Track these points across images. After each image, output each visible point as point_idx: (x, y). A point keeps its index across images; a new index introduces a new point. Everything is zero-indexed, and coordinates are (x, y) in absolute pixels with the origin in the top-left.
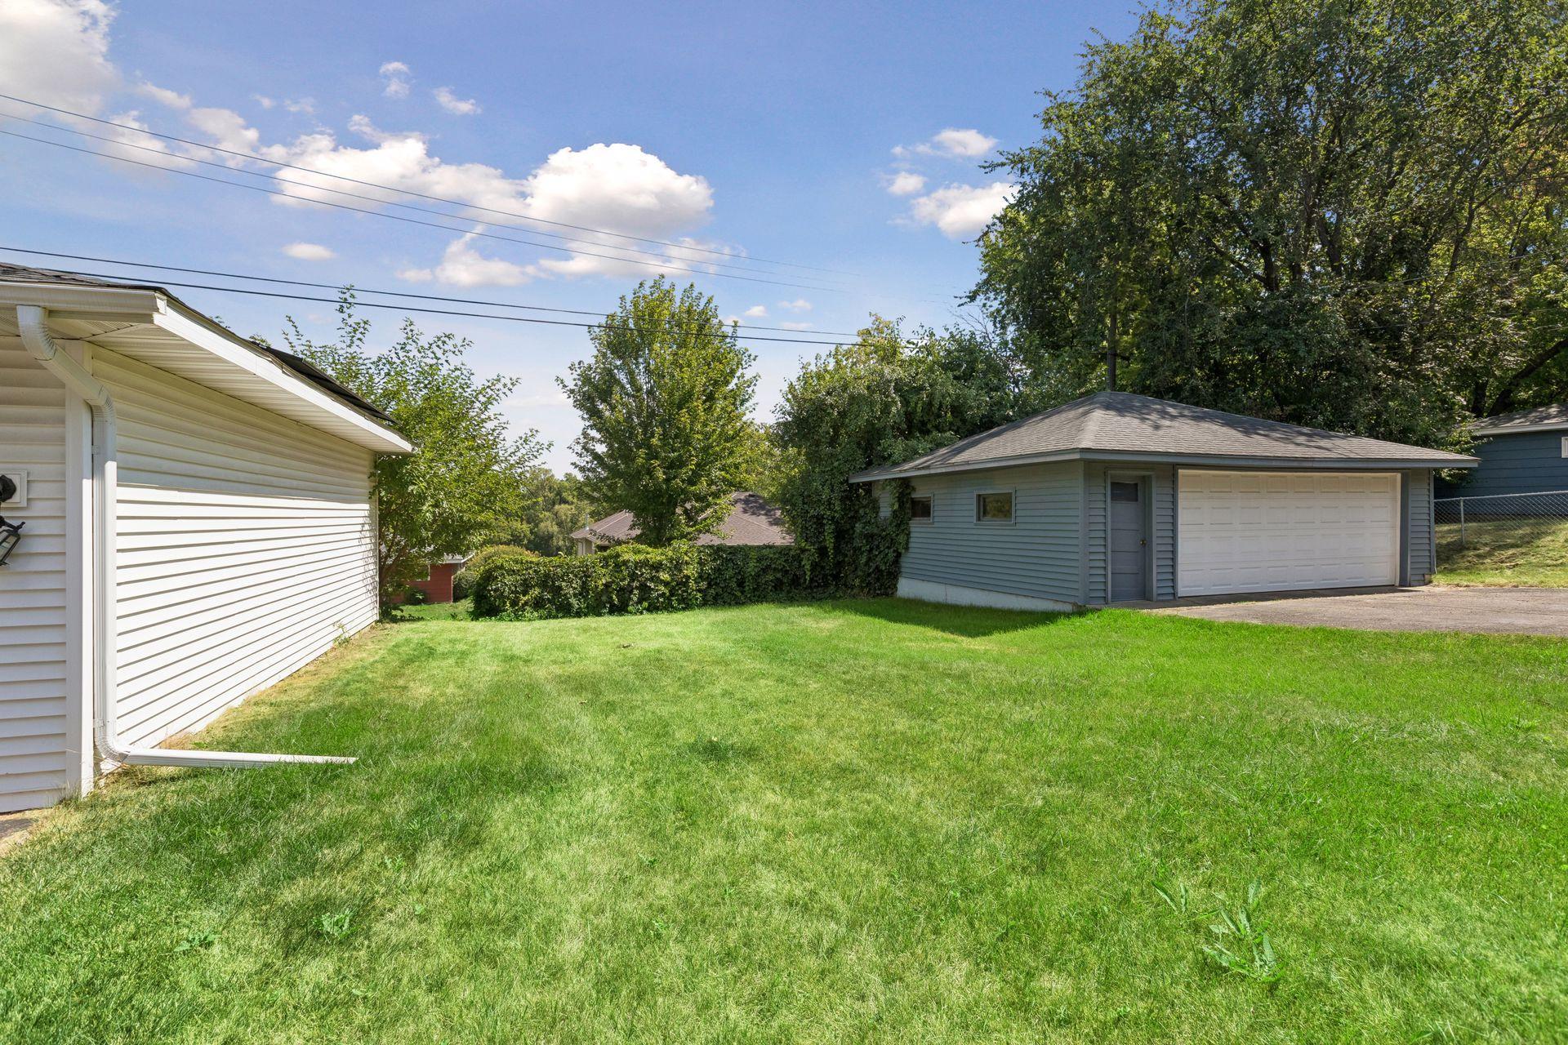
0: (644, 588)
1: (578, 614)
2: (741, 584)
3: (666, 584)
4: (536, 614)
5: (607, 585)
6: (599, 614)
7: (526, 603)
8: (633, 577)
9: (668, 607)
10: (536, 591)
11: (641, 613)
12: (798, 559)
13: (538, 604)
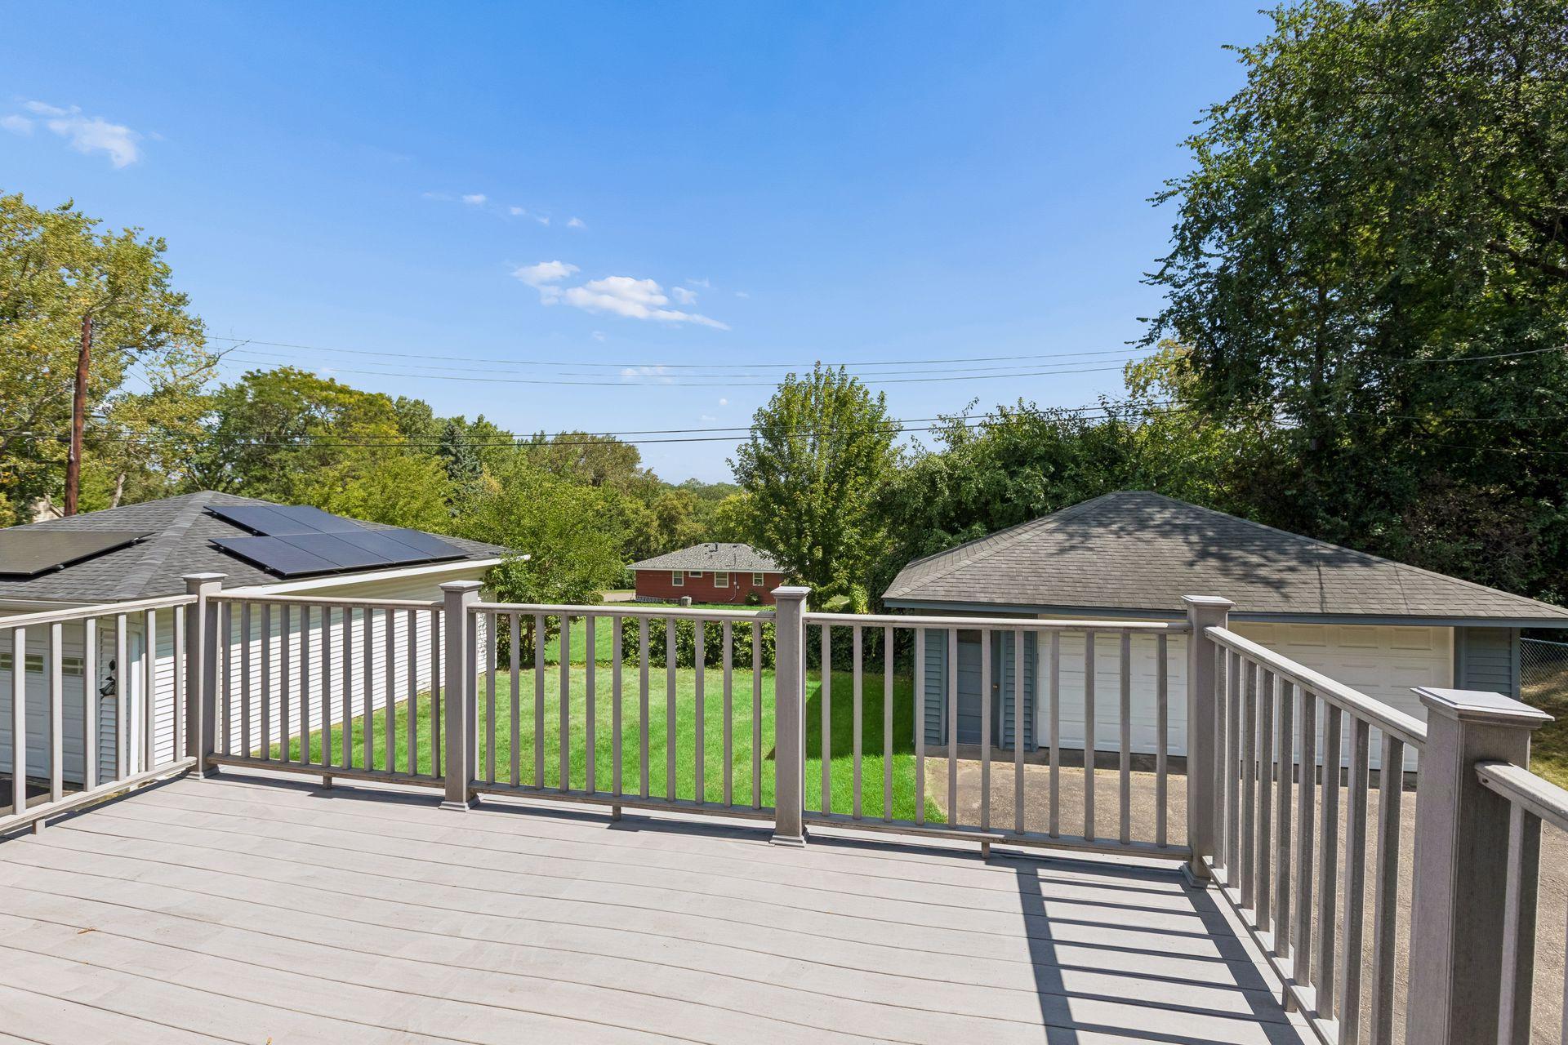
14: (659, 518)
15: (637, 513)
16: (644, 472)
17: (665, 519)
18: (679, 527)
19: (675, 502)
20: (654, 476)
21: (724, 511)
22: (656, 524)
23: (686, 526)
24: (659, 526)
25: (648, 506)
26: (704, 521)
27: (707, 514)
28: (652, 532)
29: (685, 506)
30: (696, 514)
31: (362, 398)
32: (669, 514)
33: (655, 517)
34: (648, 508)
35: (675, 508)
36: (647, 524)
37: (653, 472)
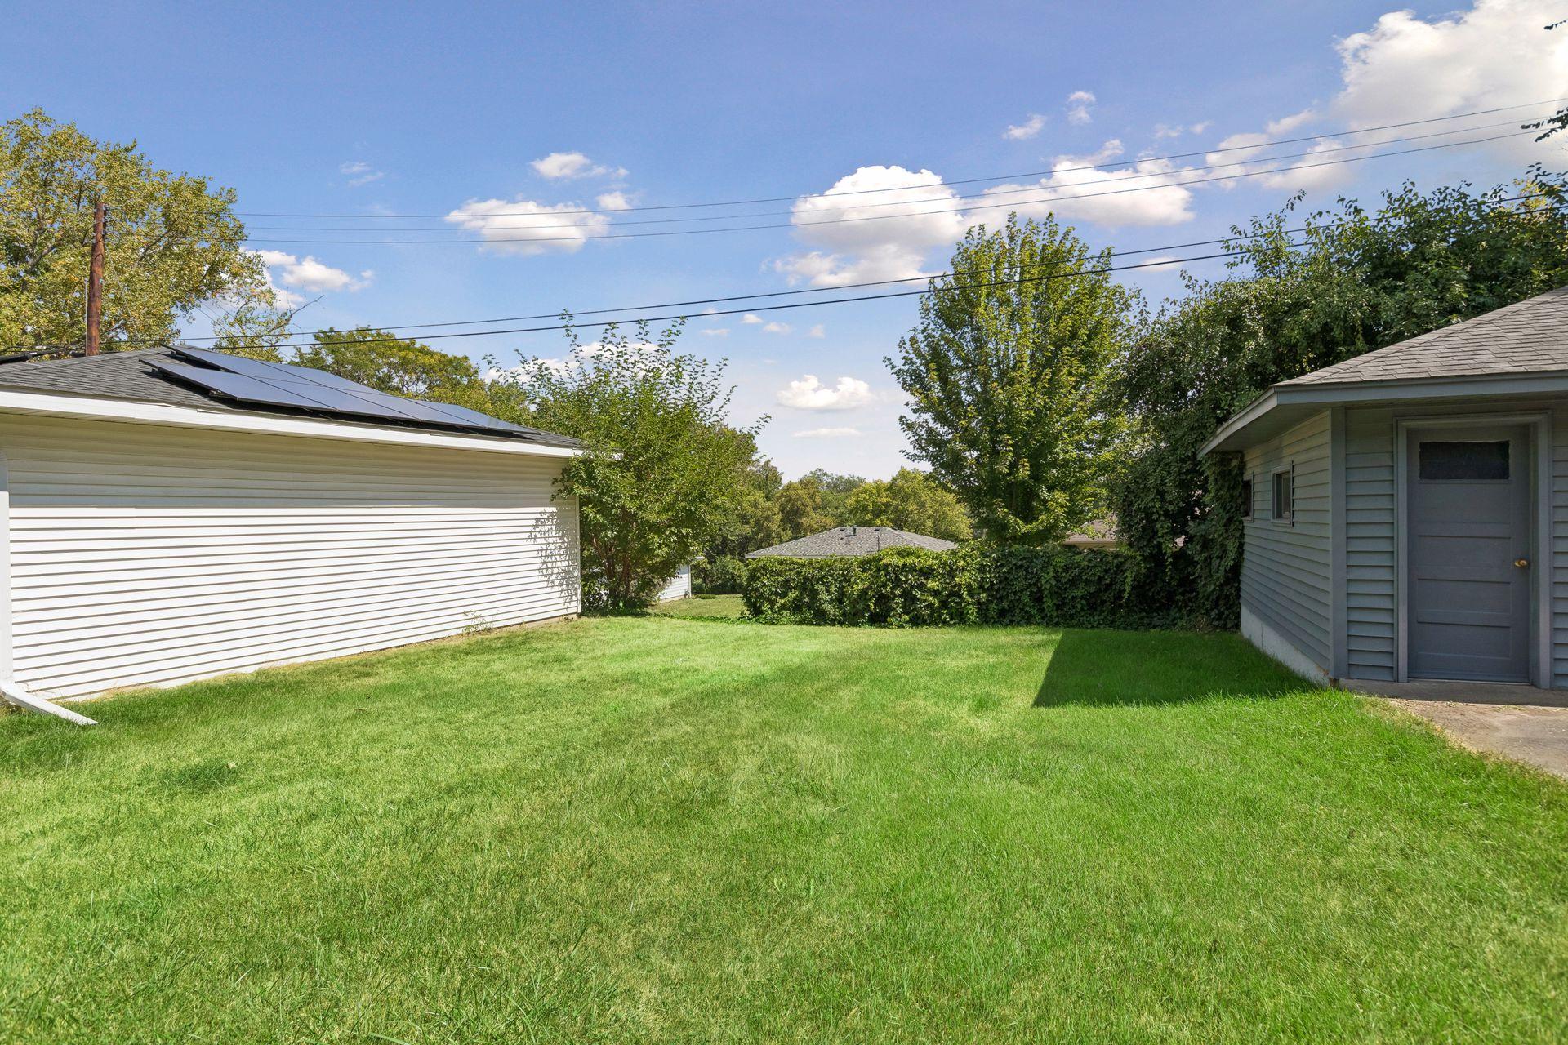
0: (908, 597)
1: (833, 623)
2: (1038, 599)
3: (936, 593)
4: (792, 618)
5: (864, 592)
6: (855, 624)
7: (783, 607)
8: (897, 583)
9: (935, 621)
10: (793, 595)
11: (902, 626)
12: (1120, 569)
13: (796, 607)
14: (782, 510)
15: (755, 506)
16: (762, 464)
17: (788, 512)
18: (805, 521)
19: (800, 492)
20: (773, 467)
21: (858, 501)
22: (778, 517)
23: (812, 519)
24: (781, 520)
25: (768, 498)
26: (833, 515)
27: (837, 508)
28: (774, 527)
29: (812, 497)
30: (824, 508)
31: (443, 359)
32: (793, 505)
33: (776, 510)
34: (767, 500)
35: (800, 498)
36: (767, 518)
37: (772, 464)
